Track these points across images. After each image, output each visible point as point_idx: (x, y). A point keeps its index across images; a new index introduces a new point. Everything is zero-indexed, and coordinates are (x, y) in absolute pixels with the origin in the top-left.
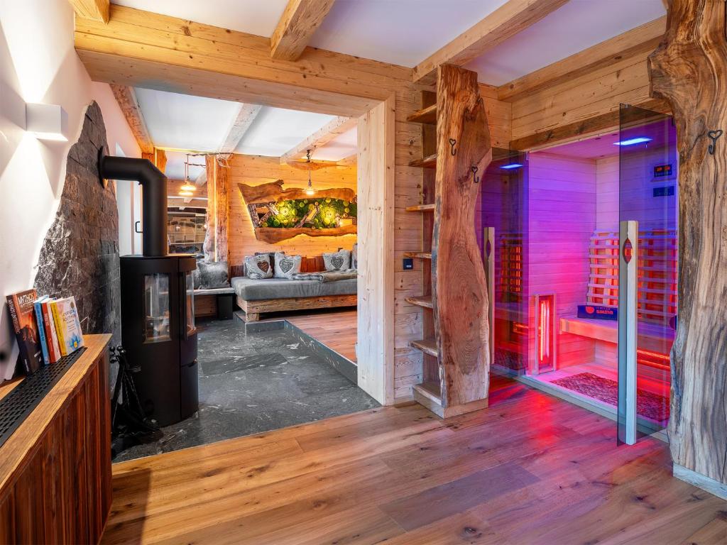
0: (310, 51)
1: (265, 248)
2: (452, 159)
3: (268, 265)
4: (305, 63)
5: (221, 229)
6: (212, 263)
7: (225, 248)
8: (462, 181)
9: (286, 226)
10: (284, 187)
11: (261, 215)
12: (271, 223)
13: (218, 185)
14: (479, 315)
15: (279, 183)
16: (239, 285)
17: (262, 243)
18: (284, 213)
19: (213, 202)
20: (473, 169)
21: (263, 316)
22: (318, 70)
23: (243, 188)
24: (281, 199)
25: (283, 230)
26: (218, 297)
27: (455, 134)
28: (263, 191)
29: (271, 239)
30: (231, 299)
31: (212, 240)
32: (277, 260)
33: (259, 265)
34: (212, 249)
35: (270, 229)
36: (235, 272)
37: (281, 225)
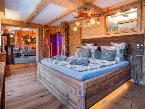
0: (29, 23)
1: (26, 46)
2: (45, 35)
3: (26, 48)
4: (28, 24)
5: (18, 42)
6: (16, 48)
7: (19, 45)
8: (46, 38)
9: (30, 42)
10: (29, 36)
11: (25, 40)
12: (27, 42)
13: (17, 35)
14: (48, 52)
15: (29, 35)
16: (21, 51)
17: (25, 45)
18: (29, 40)
19: (16, 38)
20: (48, 36)
21: (25, 56)
22: (29, 25)
23: (22, 36)
24: (29, 38)
25: (29, 43)
26: (17, 53)
27: (45, 33)
28: (25, 37)
29: (27, 44)
30: (20, 54)
31: (16, 44)
32: (28, 48)
33: (25, 48)
34: (16, 46)
35: (27, 43)
36: (20, 49)
37: (29, 42)
